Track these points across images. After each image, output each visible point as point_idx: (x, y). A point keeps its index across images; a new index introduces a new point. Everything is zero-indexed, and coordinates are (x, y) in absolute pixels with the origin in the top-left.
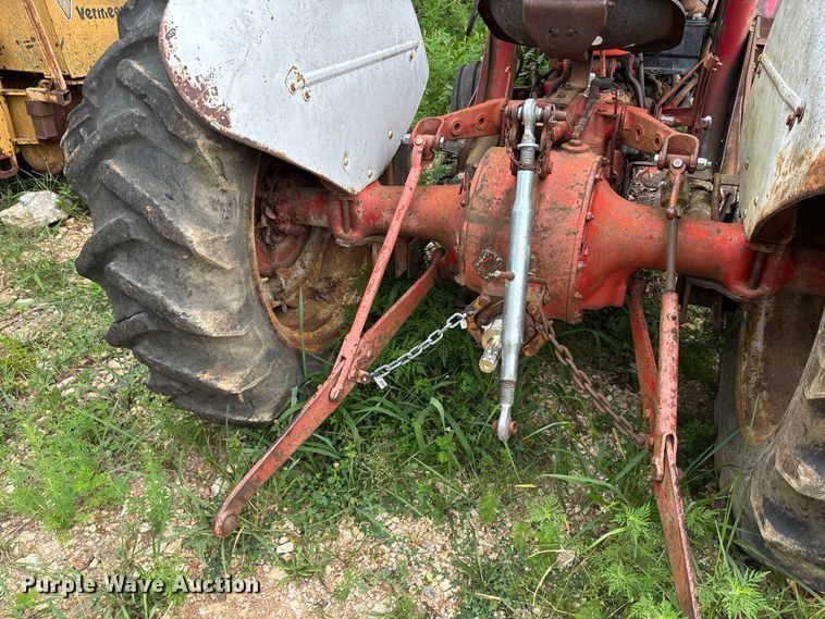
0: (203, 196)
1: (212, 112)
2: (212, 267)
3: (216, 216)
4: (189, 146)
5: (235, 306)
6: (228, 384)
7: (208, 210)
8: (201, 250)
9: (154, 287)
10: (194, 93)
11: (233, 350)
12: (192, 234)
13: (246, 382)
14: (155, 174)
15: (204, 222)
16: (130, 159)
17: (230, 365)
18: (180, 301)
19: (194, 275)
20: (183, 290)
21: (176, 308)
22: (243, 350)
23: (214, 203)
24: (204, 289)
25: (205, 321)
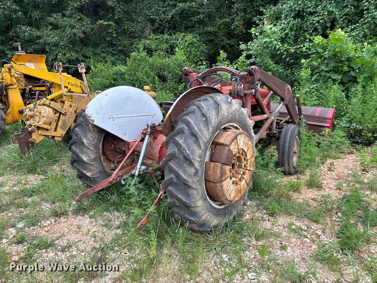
0: (89, 135)
1: (91, 120)
2: (89, 148)
3: (91, 139)
4: (88, 126)
5: (92, 158)
6: (88, 174)
7: (90, 138)
8: (86, 144)
9: (78, 151)
10: (88, 117)
11: (91, 167)
12: (85, 141)
13: (93, 175)
14: (82, 131)
15: (88, 139)
16: (80, 128)
17: (90, 170)
18: (81, 154)
19: (85, 149)
20: (83, 152)
21: (80, 155)
22: (93, 168)
23: (91, 137)
24: (87, 153)
25: (85, 158)
